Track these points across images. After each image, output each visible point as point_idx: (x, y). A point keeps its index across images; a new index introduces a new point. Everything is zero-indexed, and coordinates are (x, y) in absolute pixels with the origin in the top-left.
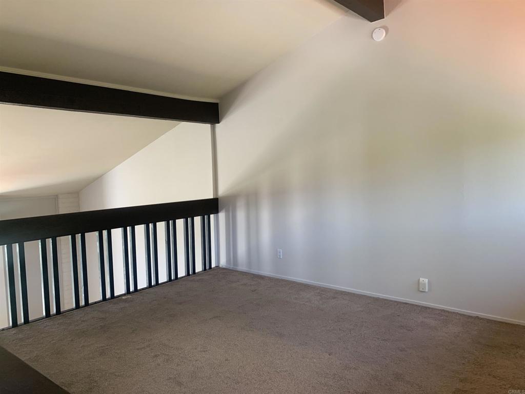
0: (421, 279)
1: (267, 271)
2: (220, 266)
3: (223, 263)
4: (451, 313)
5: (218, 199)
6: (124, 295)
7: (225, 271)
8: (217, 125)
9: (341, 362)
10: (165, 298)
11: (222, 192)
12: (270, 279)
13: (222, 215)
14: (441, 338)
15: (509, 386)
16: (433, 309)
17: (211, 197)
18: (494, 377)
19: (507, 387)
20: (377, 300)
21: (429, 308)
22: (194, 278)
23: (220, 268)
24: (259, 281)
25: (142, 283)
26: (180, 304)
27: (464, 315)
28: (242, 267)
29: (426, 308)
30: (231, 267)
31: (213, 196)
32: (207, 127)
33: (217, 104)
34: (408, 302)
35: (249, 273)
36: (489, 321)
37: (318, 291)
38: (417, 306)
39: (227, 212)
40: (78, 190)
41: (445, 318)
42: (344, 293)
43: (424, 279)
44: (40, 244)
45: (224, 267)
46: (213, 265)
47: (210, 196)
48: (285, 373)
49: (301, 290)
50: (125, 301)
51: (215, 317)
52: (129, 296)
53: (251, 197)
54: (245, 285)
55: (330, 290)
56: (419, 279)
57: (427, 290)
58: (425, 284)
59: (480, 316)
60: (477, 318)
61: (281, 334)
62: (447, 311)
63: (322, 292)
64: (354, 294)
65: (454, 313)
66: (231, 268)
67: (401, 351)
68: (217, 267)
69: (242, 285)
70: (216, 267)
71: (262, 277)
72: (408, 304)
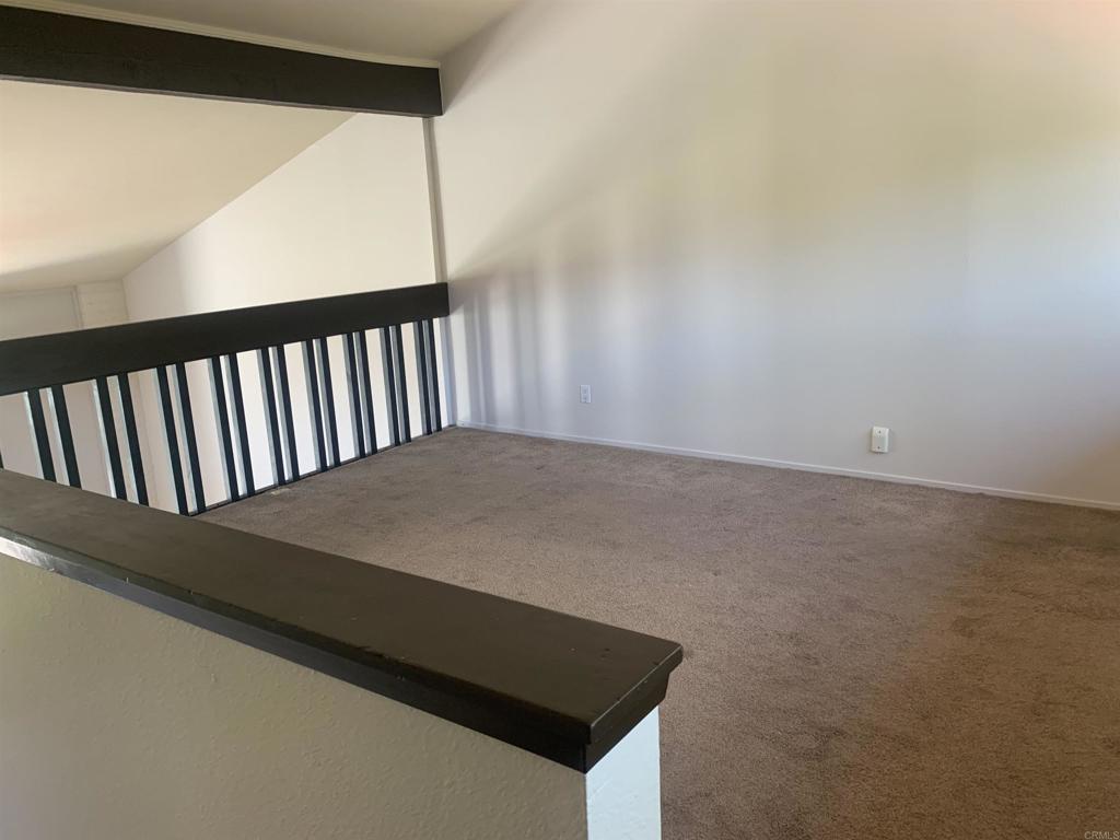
0: (876, 429)
1: (559, 429)
2: (459, 424)
3: (464, 416)
4: (932, 489)
5: (446, 284)
6: (274, 487)
7: (471, 433)
8: (437, 119)
9: (741, 585)
10: (362, 489)
11: (454, 269)
12: (567, 445)
13: (457, 320)
14: (918, 535)
15: (1051, 607)
16: (897, 485)
17: (432, 280)
18: (1023, 594)
19: (1047, 609)
20: (786, 473)
21: (890, 483)
22: (410, 448)
23: (457, 428)
24: (546, 449)
25: (308, 463)
26: (398, 498)
27: (956, 493)
28: (506, 425)
29: (883, 483)
30: (483, 424)
31: (437, 278)
32: (415, 123)
33: (436, 71)
34: (847, 474)
35: (520, 436)
36: (1004, 500)
37: (668, 462)
38: (866, 480)
39: (469, 311)
40: (119, 273)
41: (922, 498)
42: (719, 464)
43: (882, 429)
44: (96, 387)
45: (467, 426)
46: (444, 423)
47: (430, 279)
48: (639, 611)
49: (634, 461)
50: (280, 498)
51: (476, 520)
52: (285, 490)
53: (521, 281)
54: (519, 457)
55: (692, 460)
56: (871, 431)
57: (886, 450)
58: (883, 439)
59: (987, 493)
60: (981, 495)
61: (614, 543)
62: (923, 487)
63: (675, 462)
64: (740, 464)
65: (937, 489)
66: (482, 428)
67: (849, 560)
68: (452, 426)
69: (513, 458)
70: (450, 426)
71: (550, 443)
72: (849, 477)
